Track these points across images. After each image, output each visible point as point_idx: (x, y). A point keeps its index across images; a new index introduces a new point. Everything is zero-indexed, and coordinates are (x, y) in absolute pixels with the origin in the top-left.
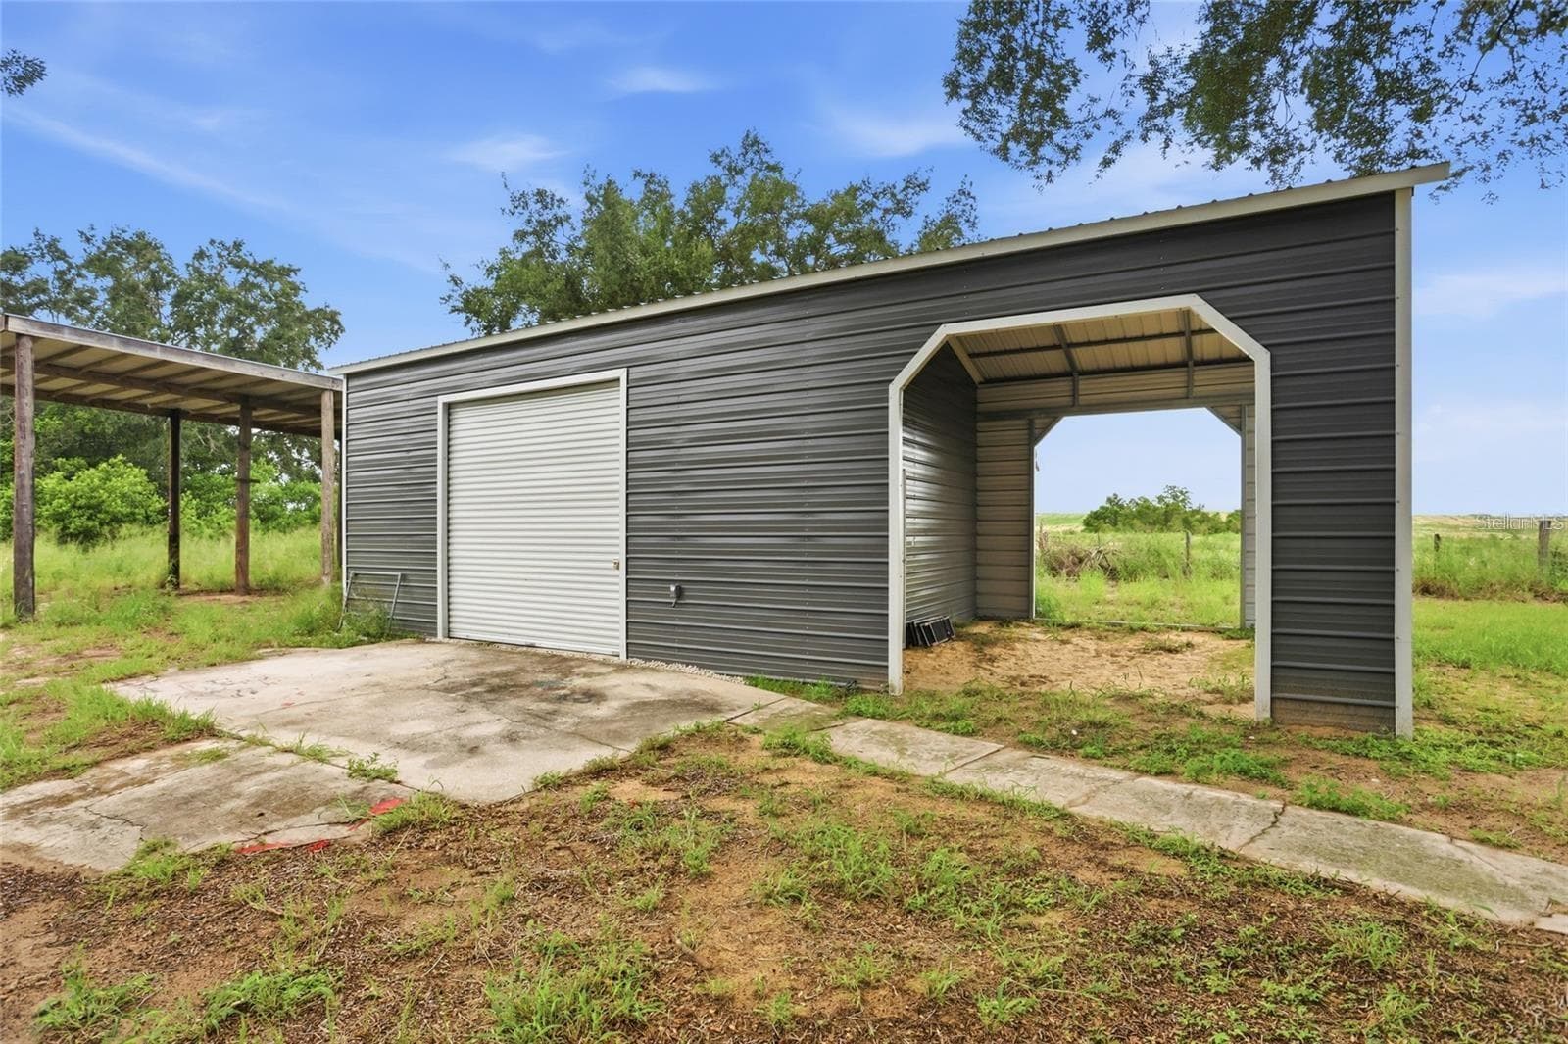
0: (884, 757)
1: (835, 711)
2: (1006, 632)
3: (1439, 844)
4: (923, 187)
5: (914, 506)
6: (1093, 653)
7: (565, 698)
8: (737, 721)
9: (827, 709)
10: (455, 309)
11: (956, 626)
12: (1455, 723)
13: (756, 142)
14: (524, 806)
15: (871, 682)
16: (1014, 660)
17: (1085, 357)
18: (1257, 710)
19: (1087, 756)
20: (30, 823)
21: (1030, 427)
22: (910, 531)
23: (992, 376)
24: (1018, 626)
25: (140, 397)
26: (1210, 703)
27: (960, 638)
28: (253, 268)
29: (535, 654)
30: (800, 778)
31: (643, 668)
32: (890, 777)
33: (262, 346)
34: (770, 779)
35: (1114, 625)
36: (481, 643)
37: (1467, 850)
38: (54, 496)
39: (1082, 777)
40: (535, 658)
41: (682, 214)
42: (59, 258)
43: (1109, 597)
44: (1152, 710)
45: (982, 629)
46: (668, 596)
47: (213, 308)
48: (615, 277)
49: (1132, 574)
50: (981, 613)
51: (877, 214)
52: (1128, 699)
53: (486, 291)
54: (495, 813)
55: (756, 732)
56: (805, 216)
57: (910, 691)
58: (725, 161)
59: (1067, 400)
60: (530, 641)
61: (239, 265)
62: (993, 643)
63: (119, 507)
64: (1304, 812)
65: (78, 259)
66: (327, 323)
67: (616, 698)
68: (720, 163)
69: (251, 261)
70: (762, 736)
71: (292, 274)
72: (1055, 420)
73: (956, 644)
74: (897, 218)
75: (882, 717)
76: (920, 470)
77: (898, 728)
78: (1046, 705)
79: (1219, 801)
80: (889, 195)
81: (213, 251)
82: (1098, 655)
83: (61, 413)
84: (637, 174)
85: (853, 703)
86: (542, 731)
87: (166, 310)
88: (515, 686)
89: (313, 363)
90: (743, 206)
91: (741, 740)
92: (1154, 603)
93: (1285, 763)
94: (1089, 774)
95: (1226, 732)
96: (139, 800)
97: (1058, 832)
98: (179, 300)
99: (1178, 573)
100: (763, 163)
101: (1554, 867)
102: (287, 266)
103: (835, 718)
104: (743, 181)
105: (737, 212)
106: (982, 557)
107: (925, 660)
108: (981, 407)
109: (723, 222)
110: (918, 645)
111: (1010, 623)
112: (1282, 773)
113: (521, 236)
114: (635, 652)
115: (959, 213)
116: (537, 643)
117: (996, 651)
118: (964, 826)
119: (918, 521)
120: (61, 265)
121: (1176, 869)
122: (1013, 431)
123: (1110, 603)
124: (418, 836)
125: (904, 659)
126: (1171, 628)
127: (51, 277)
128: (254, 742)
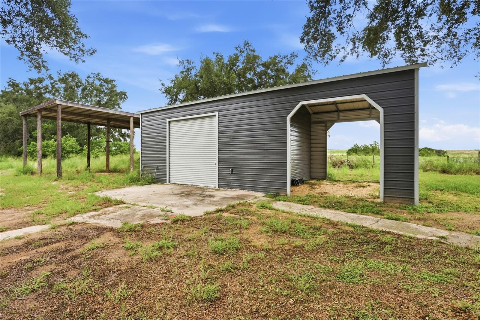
0: (286, 209)
1: (273, 200)
2: (319, 182)
3: (414, 226)
4: (296, 56)
5: (293, 148)
6: (342, 187)
7: (205, 196)
8: (249, 202)
9: (271, 199)
10: (163, 93)
11: (305, 180)
12: (431, 203)
13: (248, 43)
14: (204, 217)
15: (282, 193)
16: (320, 189)
17: (341, 107)
18: (381, 200)
19: (335, 209)
20: (95, 219)
21: (326, 126)
22: (292, 154)
23: (315, 112)
24: (322, 181)
25: (81, 119)
26: (370, 198)
27: (306, 184)
28: (103, 80)
29: (194, 187)
30: (266, 213)
31: (223, 190)
32: (287, 213)
33: (106, 103)
34: (259, 213)
35: (349, 181)
36: (178, 184)
37: (420, 227)
38: (52, 146)
39: (334, 213)
40: (194, 188)
41: (227, 64)
42: (51, 79)
43: (349, 173)
44: (354, 200)
45: (313, 181)
46: (229, 172)
47: (92, 92)
48: (209, 84)
49: (357, 167)
50: (312, 177)
51: (283, 64)
52: (348, 197)
53: (171, 87)
54: (197, 218)
55: (254, 204)
56: (262, 65)
57: (293, 196)
58: (239, 49)
59: (336, 118)
60: (192, 184)
61: (100, 80)
62: (315, 185)
63: (69, 149)
64: (385, 220)
65: (56, 79)
66: (123, 95)
67: (218, 197)
68: (237, 49)
69: (102, 79)
70: (256, 205)
71: (113, 82)
72: (333, 124)
73: (305, 185)
74: (289, 65)
75: (285, 201)
76: (295, 138)
77: (289, 203)
78: (327, 198)
79: (365, 218)
80: (286, 59)
81: (92, 76)
82: (343, 188)
83: (52, 123)
84: (214, 53)
85: (278, 198)
86: (202, 203)
87: (79, 93)
88: (192, 194)
89: (119, 107)
90: (244, 62)
91: (251, 205)
92: (362, 175)
93: (384, 211)
94: (335, 213)
95: (372, 204)
96: (116, 215)
97: (326, 222)
98: (84, 90)
99: (370, 166)
100: (250, 49)
101: (438, 230)
102: (112, 79)
103: (274, 201)
104: (244, 54)
105: (243, 64)
106: (312, 162)
107: (296, 189)
108: (312, 120)
109: (238, 66)
110: (295, 185)
111: (320, 180)
112: (382, 213)
113: (182, 72)
114: (220, 186)
115: (307, 63)
116: (194, 184)
117: (316, 187)
118: (304, 221)
119: (294, 152)
120: (52, 81)
121: (352, 229)
122: (321, 127)
123: (350, 175)
124: (182, 222)
125: (291, 188)
126: (365, 181)
127: (49, 84)
128: (134, 205)
